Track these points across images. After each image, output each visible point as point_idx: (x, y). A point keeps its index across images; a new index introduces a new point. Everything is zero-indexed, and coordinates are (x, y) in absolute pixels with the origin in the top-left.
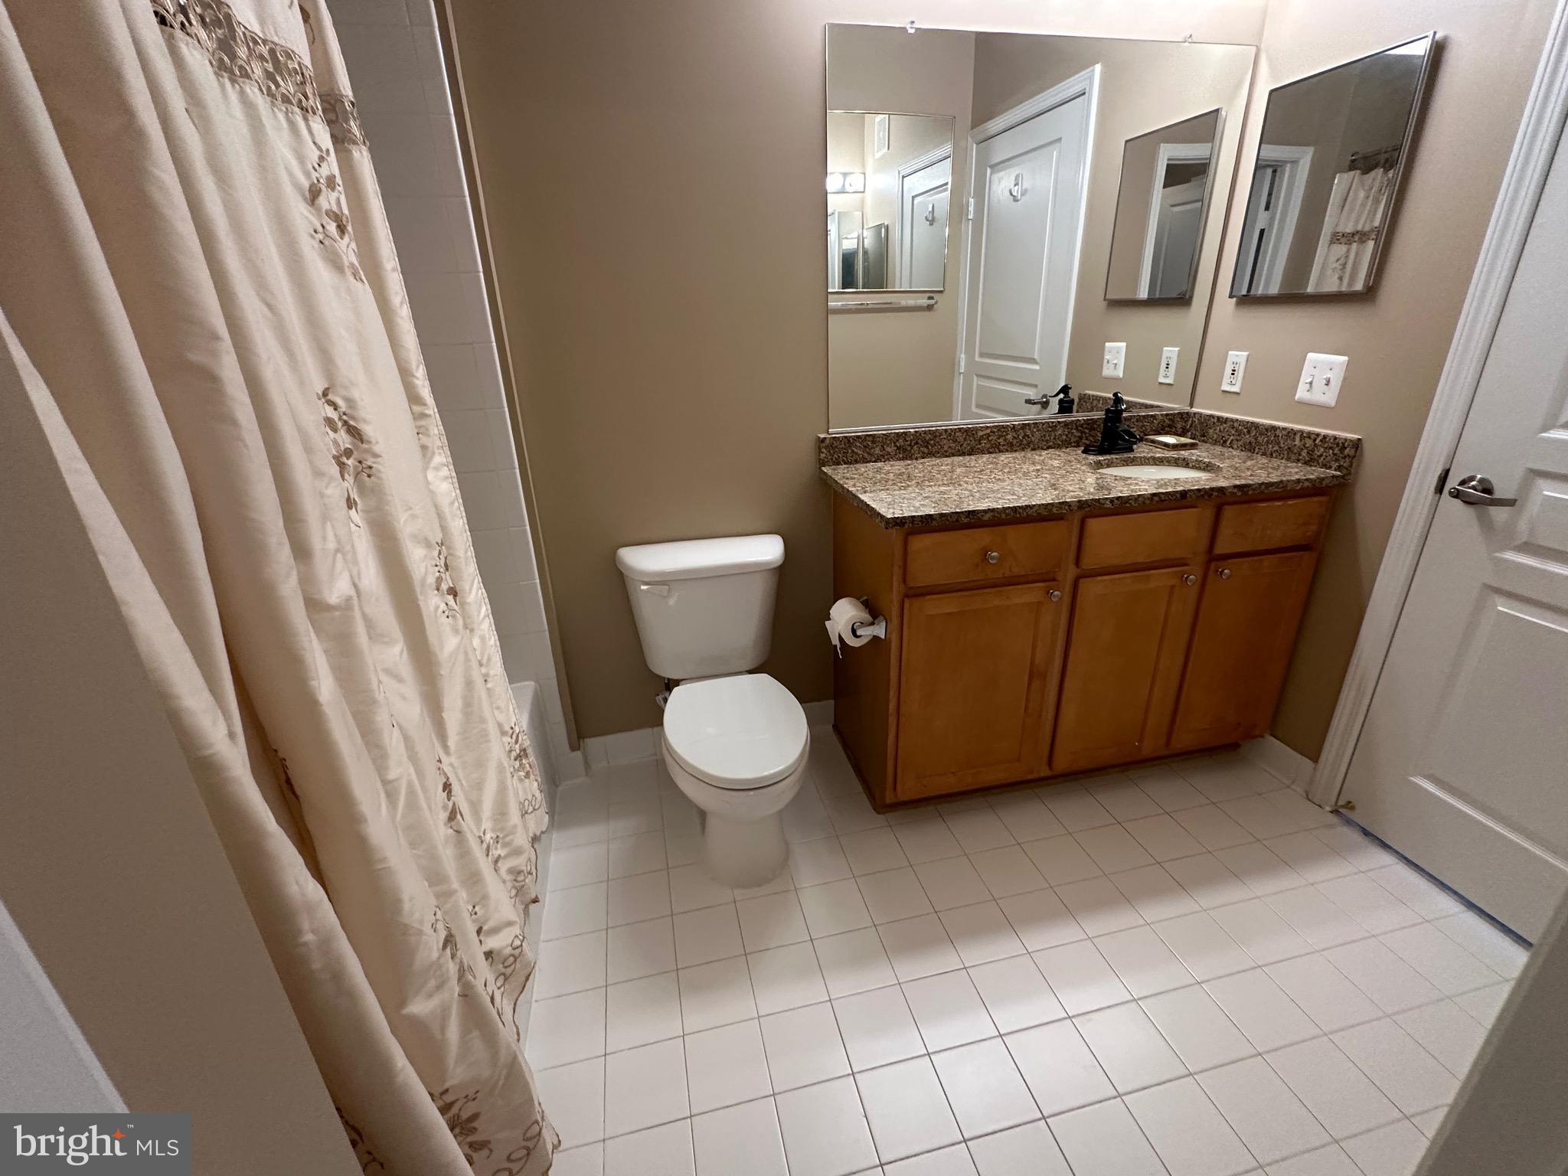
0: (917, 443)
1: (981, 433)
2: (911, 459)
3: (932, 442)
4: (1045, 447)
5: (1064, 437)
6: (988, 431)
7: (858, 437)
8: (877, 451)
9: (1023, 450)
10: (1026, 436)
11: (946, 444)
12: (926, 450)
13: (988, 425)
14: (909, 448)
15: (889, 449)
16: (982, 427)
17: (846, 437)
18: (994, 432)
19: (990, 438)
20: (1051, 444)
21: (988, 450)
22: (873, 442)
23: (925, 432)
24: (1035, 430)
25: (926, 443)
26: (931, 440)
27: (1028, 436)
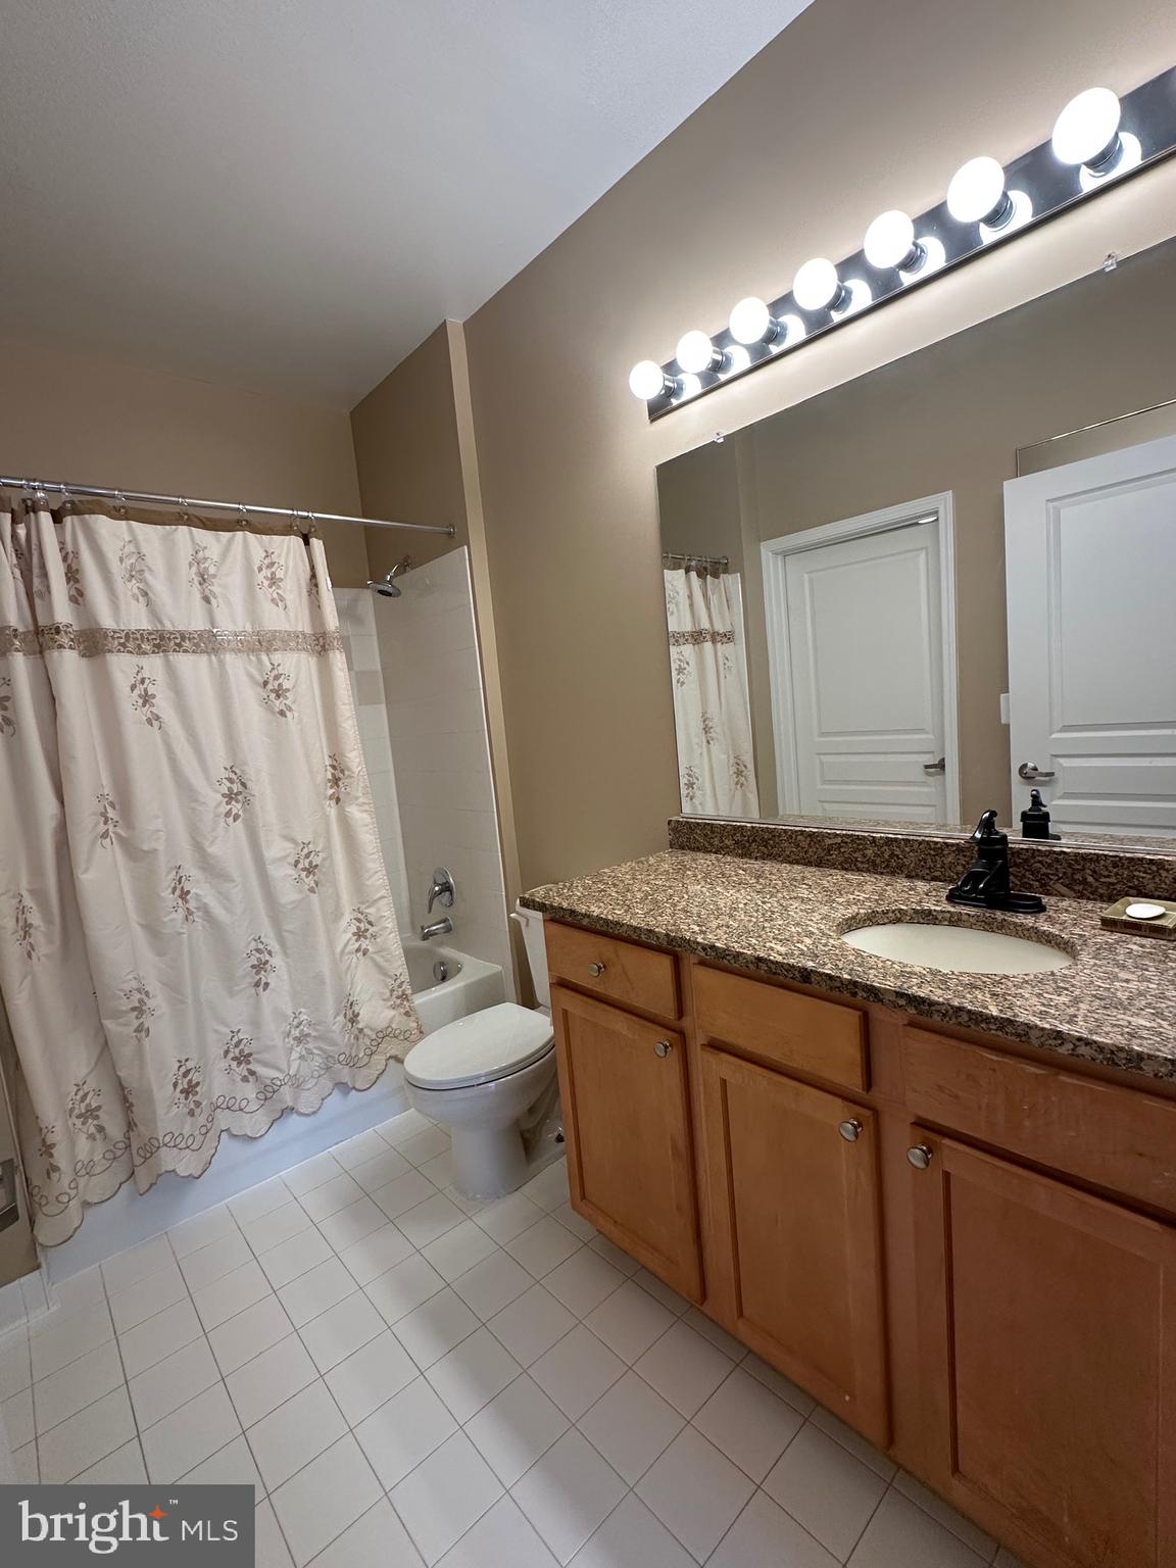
0: (755, 841)
1: (829, 842)
2: (751, 858)
3: (771, 842)
4: (929, 878)
5: (960, 868)
6: (839, 840)
7: (698, 824)
8: (716, 842)
9: (893, 873)
10: (892, 855)
11: (789, 849)
12: (765, 850)
13: (838, 832)
14: (747, 845)
15: (726, 842)
16: (829, 834)
17: (688, 822)
18: (846, 843)
19: (842, 850)
20: (937, 874)
21: (841, 864)
22: (712, 832)
23: (762, 830)
24: (907, 849)
25: (765, 843)
26: (769, 839)
27: (897, 856)
